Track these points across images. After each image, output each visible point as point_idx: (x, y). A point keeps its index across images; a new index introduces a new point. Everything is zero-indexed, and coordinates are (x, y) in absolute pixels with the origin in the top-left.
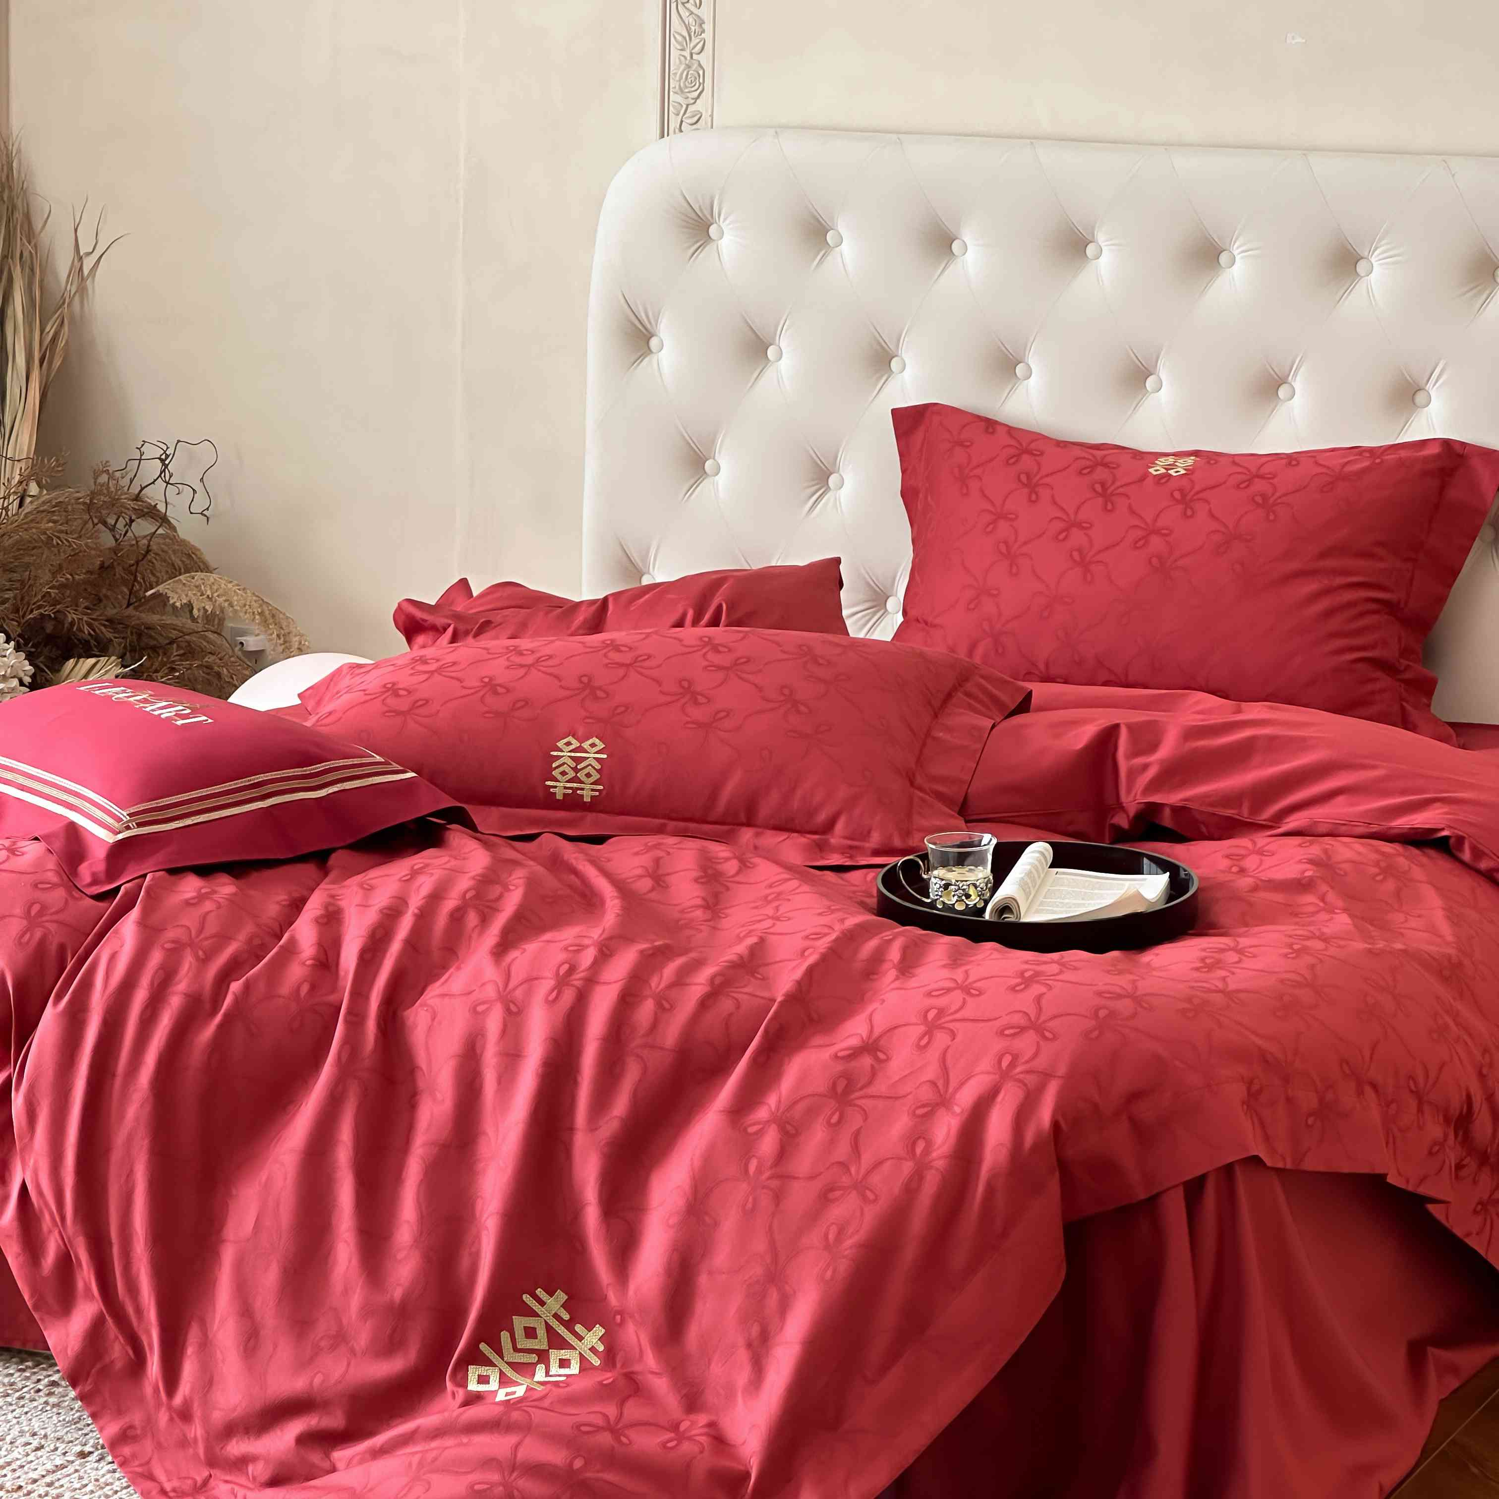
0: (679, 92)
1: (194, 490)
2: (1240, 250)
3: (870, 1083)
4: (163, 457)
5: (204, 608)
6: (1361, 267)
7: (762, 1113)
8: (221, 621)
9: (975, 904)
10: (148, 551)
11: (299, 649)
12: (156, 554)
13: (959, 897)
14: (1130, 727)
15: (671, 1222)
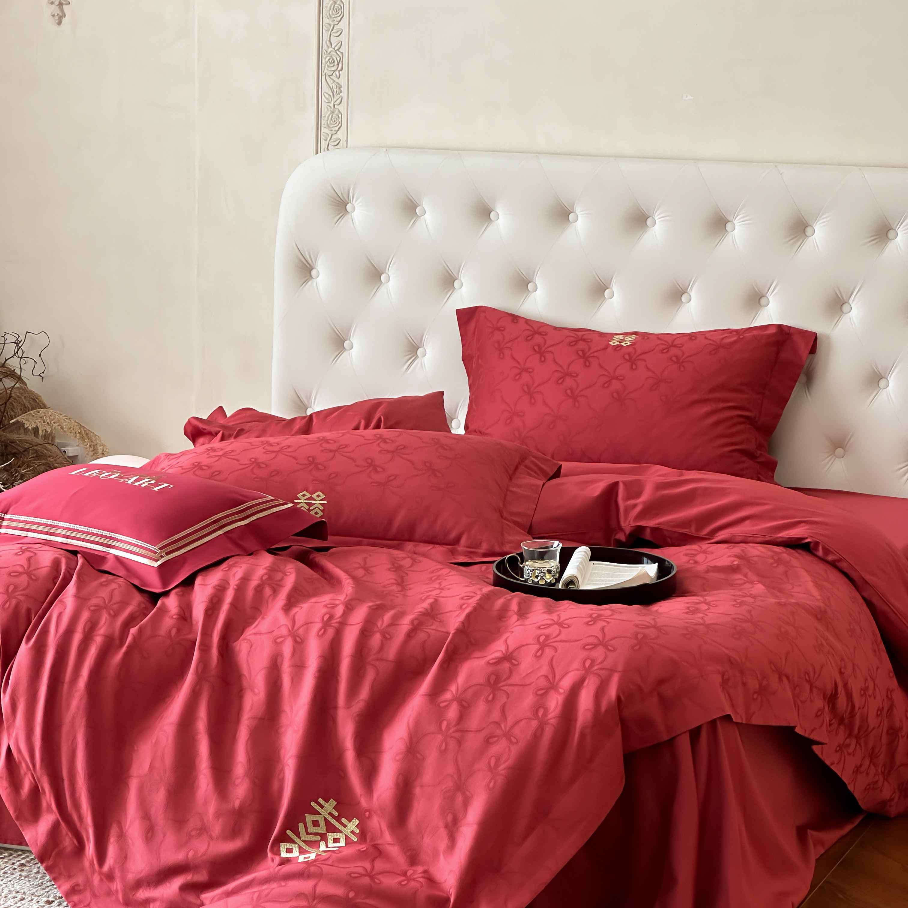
0: (327, 127)
1: (35, 361)
2: (659, 216)
3: (509, 678)
4: (17, 342)
5: (45, 430)
6: (729, 227)
7: (448, 696)
8: (53, 438)
9: (551, 581)
10: (10, 397)
11: (103, 454)
12: (15, 399)
13: (542, 577)
14: (625, 483)
15: (397, 758)
